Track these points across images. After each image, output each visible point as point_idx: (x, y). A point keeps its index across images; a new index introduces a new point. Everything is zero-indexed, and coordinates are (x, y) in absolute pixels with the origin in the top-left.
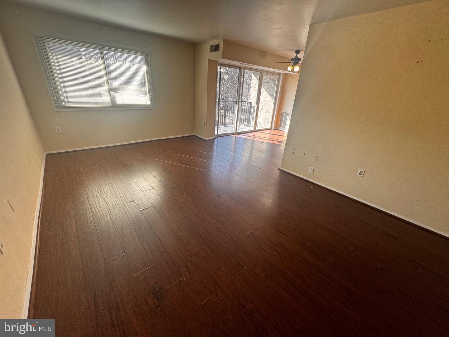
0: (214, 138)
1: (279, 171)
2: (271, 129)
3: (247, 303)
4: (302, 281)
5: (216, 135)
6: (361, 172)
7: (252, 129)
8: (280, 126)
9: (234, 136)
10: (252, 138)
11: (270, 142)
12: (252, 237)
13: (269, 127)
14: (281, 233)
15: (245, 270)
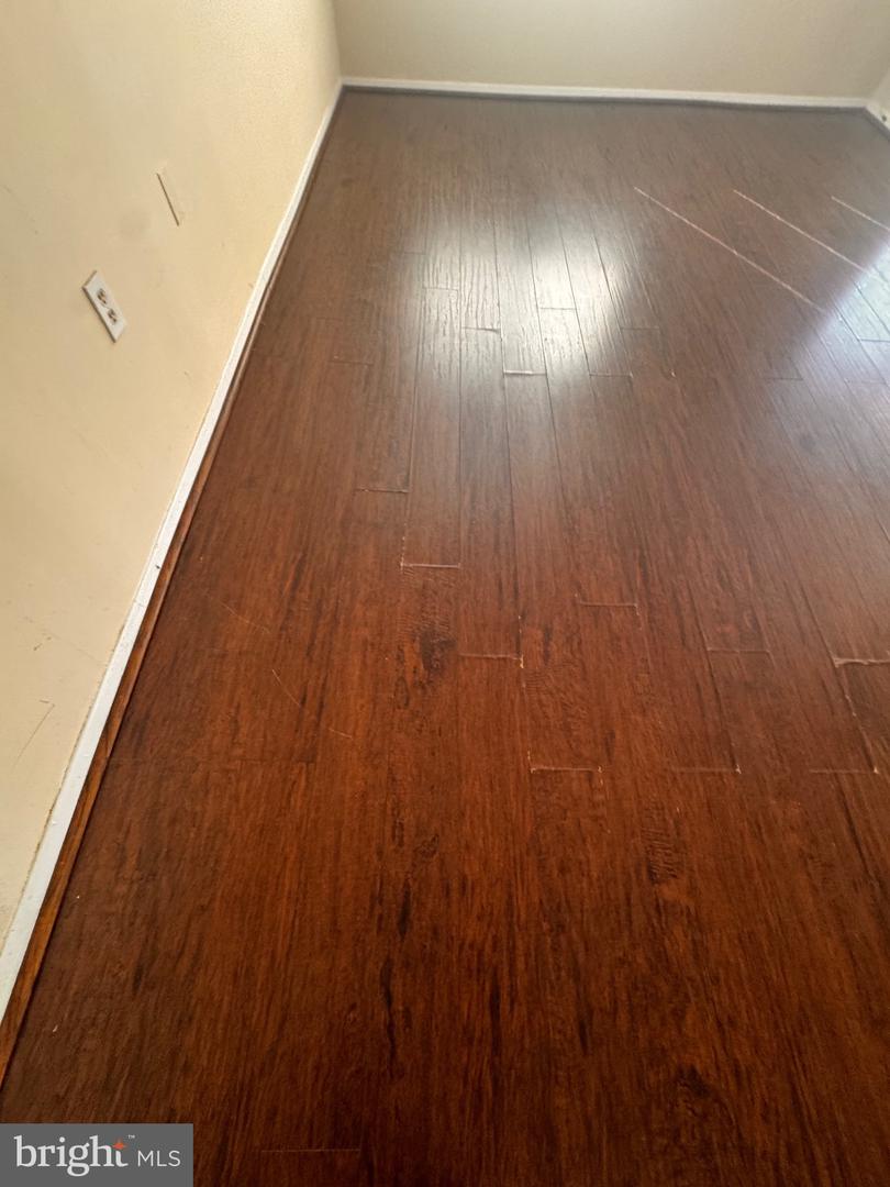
3: (675, 876)
12: (845, 685)
15: (735, 774)
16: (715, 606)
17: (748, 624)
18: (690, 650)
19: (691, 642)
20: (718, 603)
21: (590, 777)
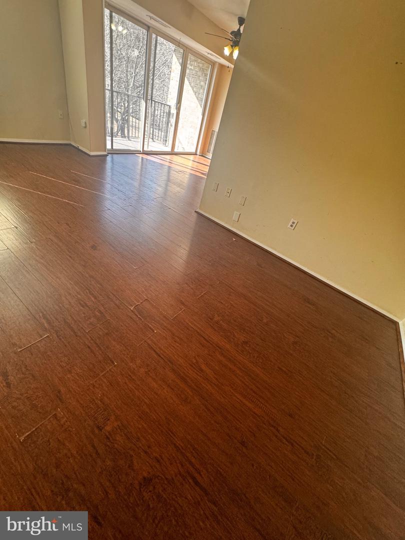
0: (105, 153)
1: (196, 213)
2: (196, 154)
3: (109, 420)
4: (197, 373)
5: (108, 150)
6: (293, 223)
7: (169, 149)
8: (208, 152)
9: (141, 155)
10: (167, 164)
11: (193, 172)
12: (137, 313)
13: (194, 151)
14: (183, 304)
15: (115, 366)
16: (83, 315)
17: (98, 314)
18: (80, 337)
19: (79, 334)
20: (84, 313)
21: (55, 416)
